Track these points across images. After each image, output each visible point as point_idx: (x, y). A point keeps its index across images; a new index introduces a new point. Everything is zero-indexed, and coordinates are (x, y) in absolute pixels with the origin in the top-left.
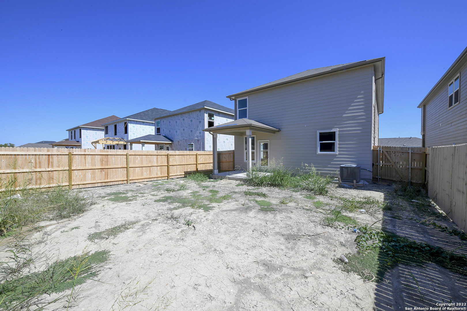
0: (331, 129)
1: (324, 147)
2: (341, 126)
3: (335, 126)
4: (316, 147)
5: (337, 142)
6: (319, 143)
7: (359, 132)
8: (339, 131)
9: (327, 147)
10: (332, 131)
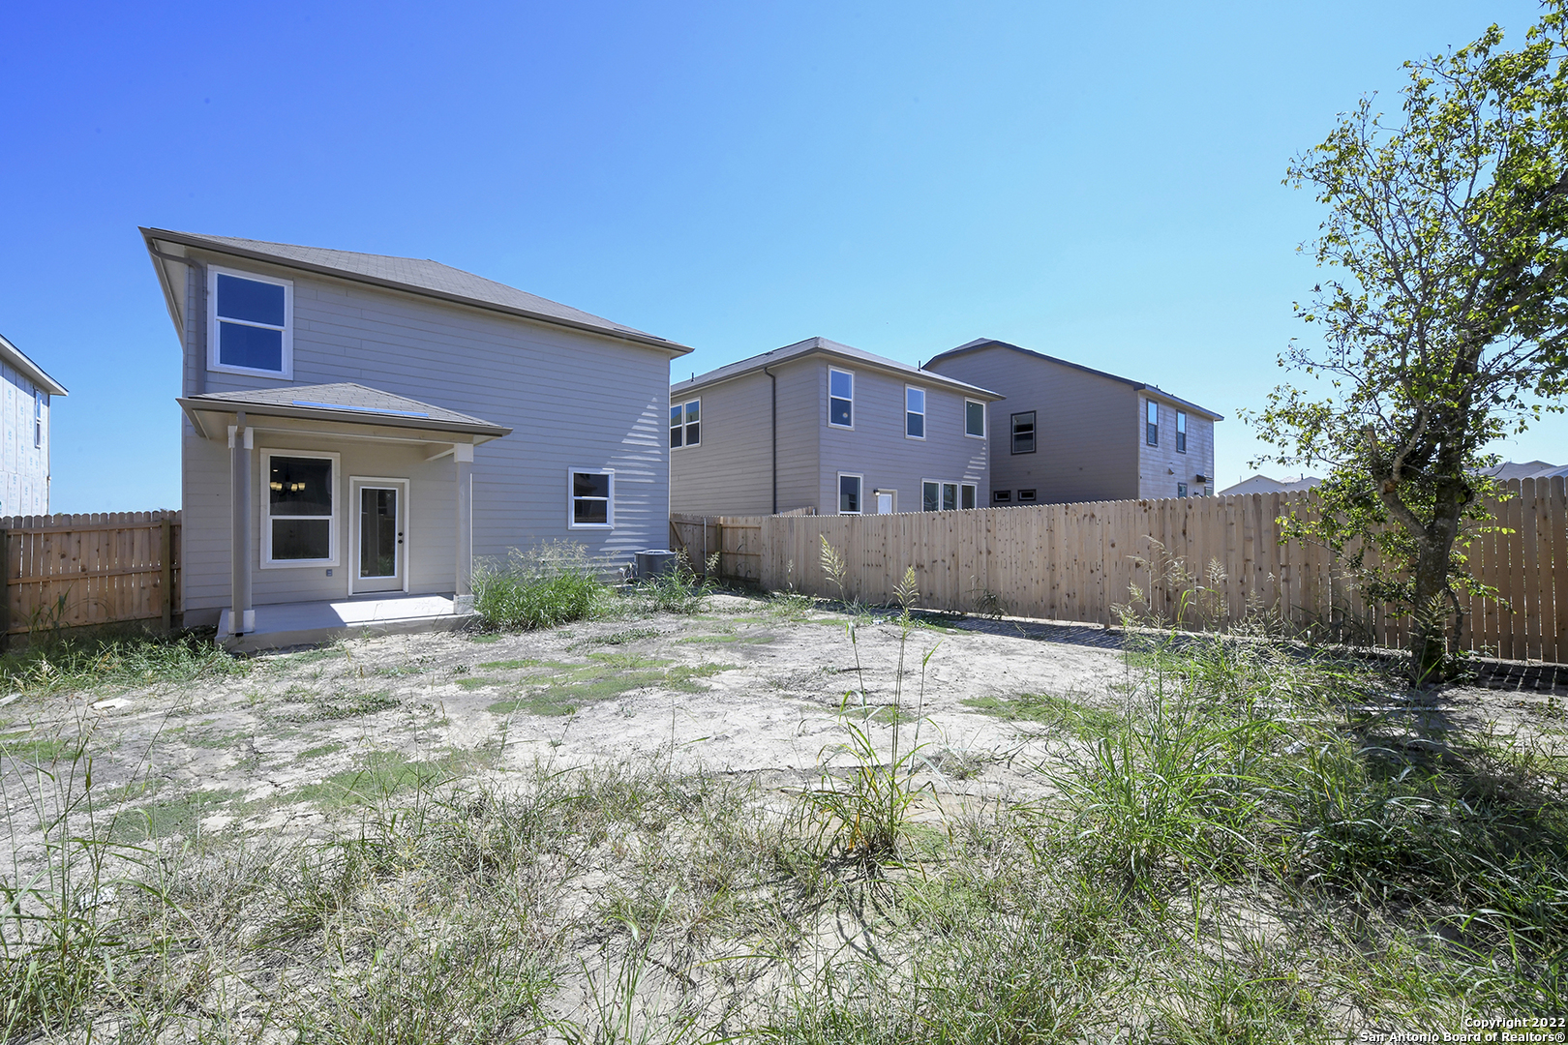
0: (600, 467)
1: (584, 512)
2: (620, 464)
3: (609, 463)
4: (567, 511)
5: (611, 501)
6: (572, 499)
7: (651, 481)
8: (617, 475)
9: (590, 512)
10: (602, 473)
